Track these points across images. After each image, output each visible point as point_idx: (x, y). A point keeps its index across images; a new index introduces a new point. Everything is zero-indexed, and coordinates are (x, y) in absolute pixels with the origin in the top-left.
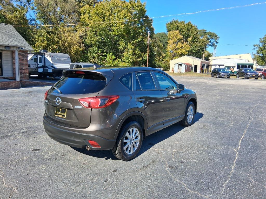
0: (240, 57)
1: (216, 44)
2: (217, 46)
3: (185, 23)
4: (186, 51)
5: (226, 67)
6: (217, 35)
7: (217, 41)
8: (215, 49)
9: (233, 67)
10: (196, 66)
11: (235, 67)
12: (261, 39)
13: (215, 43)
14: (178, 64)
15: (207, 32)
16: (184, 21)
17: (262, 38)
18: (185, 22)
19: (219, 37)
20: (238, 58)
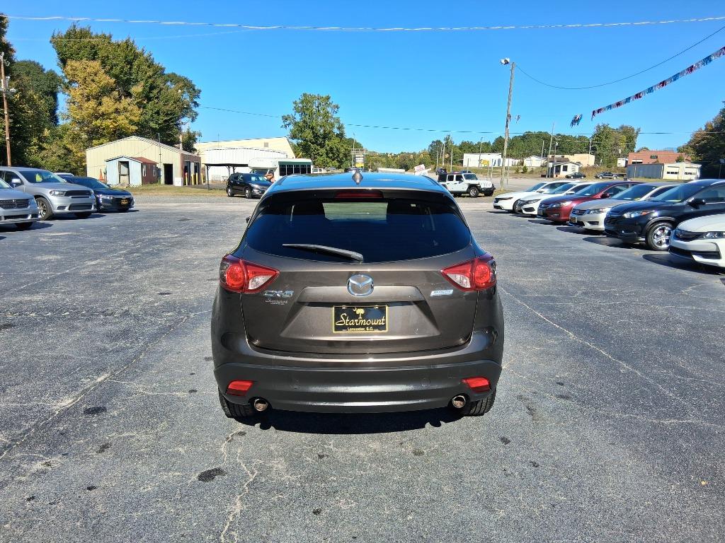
0: (266, 145)
1: (194, 109)
2: (197, 114)
3: (113, 40)
4: (132, 122)
5: (254, 169)
6: (193, 83)
7: (195, 100)
8: (193, 121)
9: (272, 171)
10: (169, 168)
11: (275, 169)
12: (295, 103)
13: (192, 105)
14: (116, 161)
15: (165, 72)
16: (107, 35)
17: (298, 101)
18: (110, 37)
19: (200, 91)
20: (262, 147)
